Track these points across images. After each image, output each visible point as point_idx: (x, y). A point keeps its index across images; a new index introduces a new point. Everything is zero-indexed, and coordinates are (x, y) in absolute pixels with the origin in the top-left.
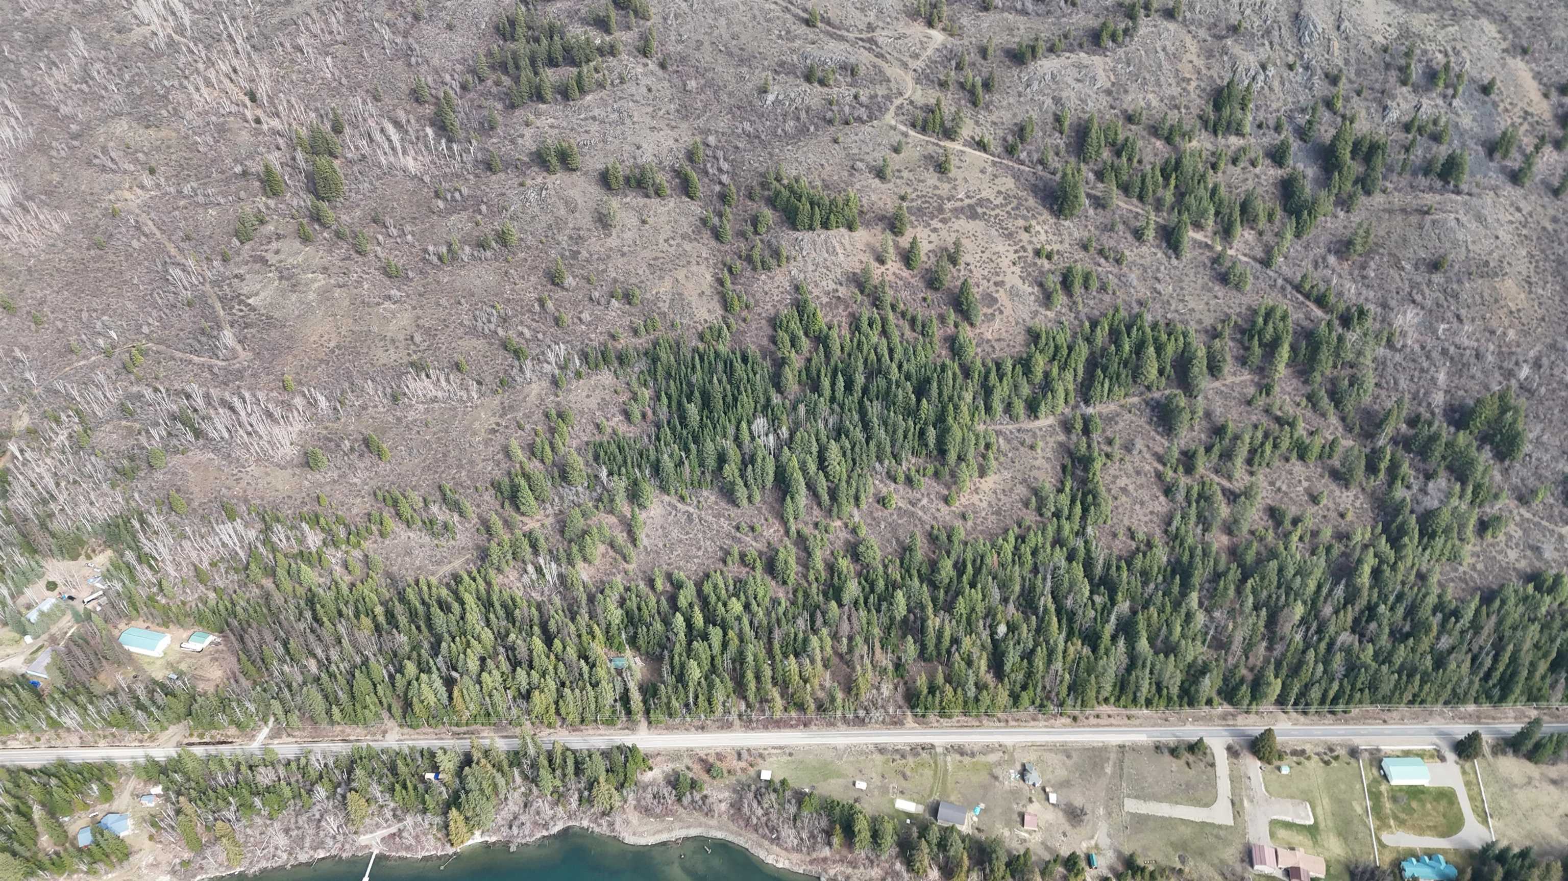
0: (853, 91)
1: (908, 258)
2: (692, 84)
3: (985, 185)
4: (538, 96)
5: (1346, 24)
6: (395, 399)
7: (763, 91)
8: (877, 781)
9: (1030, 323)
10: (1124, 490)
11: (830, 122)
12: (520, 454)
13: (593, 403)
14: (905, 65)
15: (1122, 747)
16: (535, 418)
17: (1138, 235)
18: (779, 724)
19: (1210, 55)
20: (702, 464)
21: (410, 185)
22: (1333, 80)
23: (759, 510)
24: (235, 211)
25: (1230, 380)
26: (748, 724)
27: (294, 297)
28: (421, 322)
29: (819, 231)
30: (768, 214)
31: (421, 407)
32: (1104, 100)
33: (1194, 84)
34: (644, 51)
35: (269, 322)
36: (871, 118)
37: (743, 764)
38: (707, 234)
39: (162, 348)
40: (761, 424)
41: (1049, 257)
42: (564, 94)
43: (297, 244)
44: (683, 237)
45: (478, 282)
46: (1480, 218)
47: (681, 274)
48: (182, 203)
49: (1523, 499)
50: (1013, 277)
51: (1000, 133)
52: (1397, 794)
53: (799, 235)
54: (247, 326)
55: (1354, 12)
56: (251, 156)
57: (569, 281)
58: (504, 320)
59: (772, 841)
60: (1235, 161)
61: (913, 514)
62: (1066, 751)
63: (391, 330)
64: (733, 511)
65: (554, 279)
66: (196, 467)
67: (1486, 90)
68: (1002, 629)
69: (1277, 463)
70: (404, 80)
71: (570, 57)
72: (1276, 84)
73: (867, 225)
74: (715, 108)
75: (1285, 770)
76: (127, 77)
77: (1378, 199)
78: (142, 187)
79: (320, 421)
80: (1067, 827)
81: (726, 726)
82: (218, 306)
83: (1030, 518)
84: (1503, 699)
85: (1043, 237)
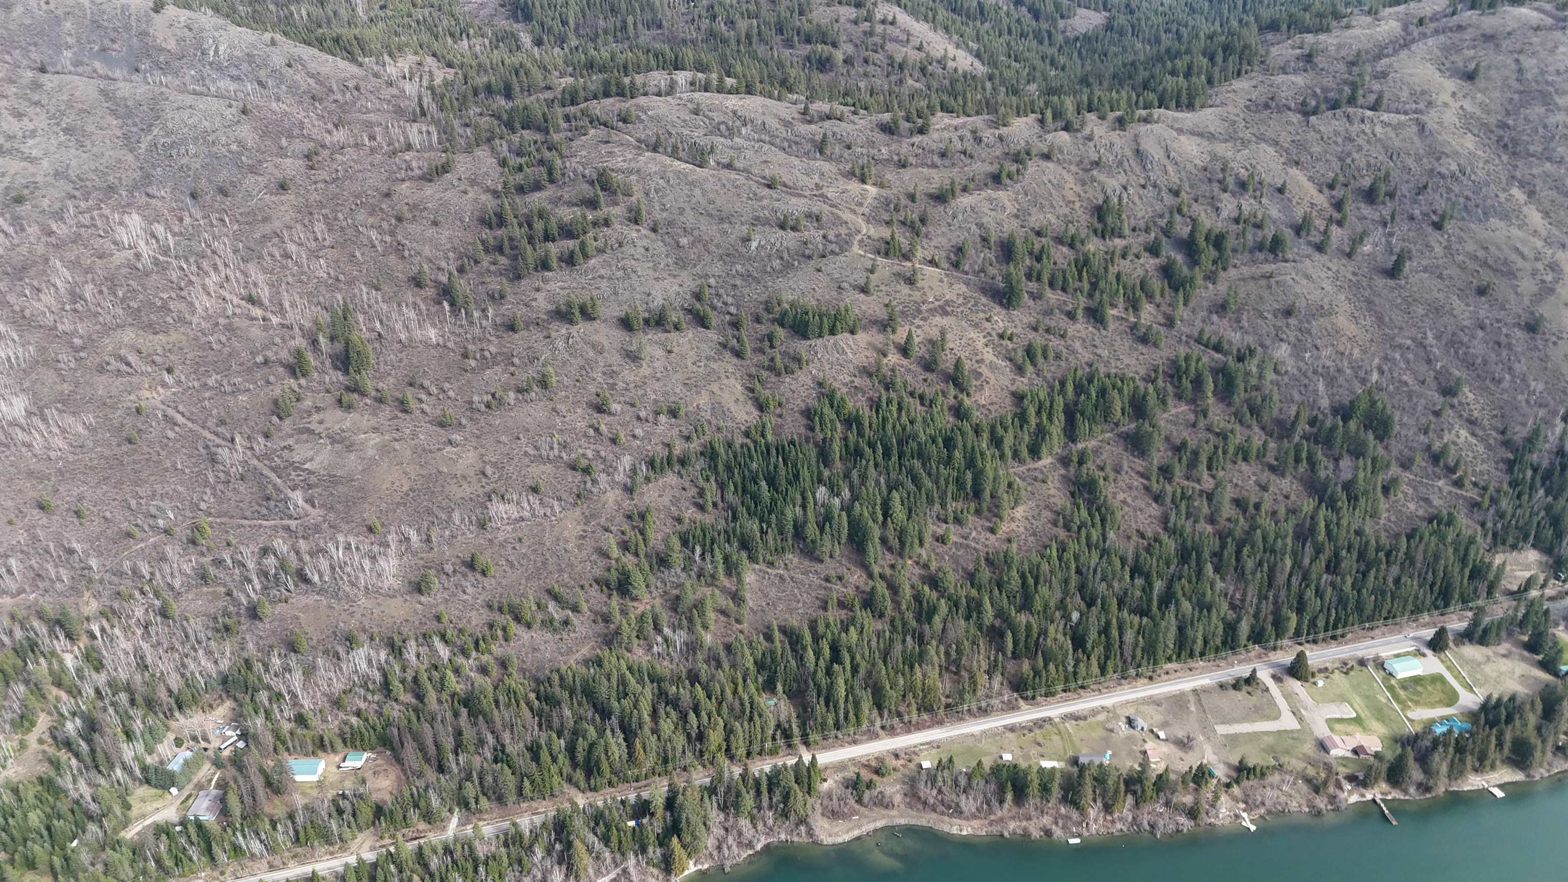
0: (821, 232)
1: (904, 351)
2: (684, 241)
3: (946, 291)
4: (544, 265)
5: (1172, 154)
6: (482, 526)
7: (747, 240)
8: (1018, 752)
9: (1014, 388)
10: (1124, 502)
11: (809, 257)
12: (615, 552)
13: (666, 501)
14: (854, 212)
15: (1195, 691)
16: (617, 521)
17: (1071, 316)
18: (919, 727)
19: (1084, 184)
20: (781, 533)
21: (433, 352)
22: (1176, 194)
23: (840, 562)
24: (267, 395)
25: (1173, 411)
26: (891, 731)
27: (352, 456)
28: (486, 458)
29: (827, 337)
30: (781, 333)
31: (509, 528)
32: (1015, 223)
33: (1078, 204)
34: (635, 219)
35: (333, 480)
36: (842, 250)
37: (901, 762)
38: (728, 355)
39: (223, 520)
40: (822, 492)
41: (1010, 339)
42: (569, 260)
43: (339, 413)
44: (708, 358)
45: (529, 419)
46: (1308, 277)
47: (715, 387)
48: (207, 395)
49: (1406, 465)
50: (989, 355)
51: (944, 254)
52: (1406, 684)
53: (813, 342)
54: (310, 487)
55: (1175, 145)
56: (266, 347)
57: (615, 407)
58: (564, 446)
59: (951, 816)
60: (1124, 257)
61: (968, 546)
62: (1155, 702)
63: (460, 468)
64: (818, 567)
65: (600, 408)
66: (305, 609)
67: (1281, 190)
68: (1075, 616)
69: (1229, 466)
70: (401, 271)
71: (568, 232)
72: (1136, 199)
73: (865, 328)
74: (707, 258)
75: (1321, 683)
76: (120, 294)
77: (1232, 272)
78: (164, 385)
79: (415, 554)
80: (1180, 754)
81: (872, 736)
82: (273, 476)
83: (1062, 534)
84: (1447, 605)
85: (1001, 324)
